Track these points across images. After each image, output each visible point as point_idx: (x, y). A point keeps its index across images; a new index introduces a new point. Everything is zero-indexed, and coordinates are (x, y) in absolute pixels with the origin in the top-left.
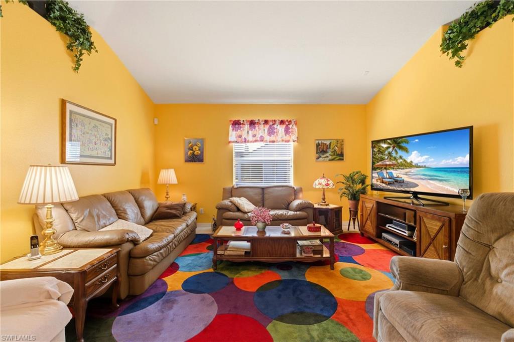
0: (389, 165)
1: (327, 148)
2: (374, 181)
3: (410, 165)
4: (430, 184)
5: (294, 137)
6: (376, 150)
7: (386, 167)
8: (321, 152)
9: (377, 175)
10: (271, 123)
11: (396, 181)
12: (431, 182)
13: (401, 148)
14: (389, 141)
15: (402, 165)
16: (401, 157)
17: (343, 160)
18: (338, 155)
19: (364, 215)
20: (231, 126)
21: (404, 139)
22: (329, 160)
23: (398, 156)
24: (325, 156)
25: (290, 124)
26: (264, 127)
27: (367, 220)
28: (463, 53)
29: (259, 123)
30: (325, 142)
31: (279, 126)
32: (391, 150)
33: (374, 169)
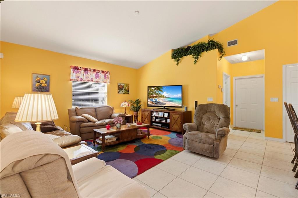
0: (155, 96)
1: (123, 88)
2: (149, 103)
3: (163, 97)
4: (170, 103)
5: (109, 81)
6: (149, 90)
7: (154, 97)
8: (120, 89)
9: (150, 100)
10: (97, 72)
11: (158, 103)
12: (170, 102)
13: (160, 90)
14: (155, 87)
15: (160, 96)
16: (160, 94)
17: (129, 93)
18: (127, 91)
19: (144, 117)
20: (72, 69)
21: (161, 87)
22: (124, 93)
23: (159, 93)
24: (122, 91)
25: (107, 74)
26: (93, 73)
27: (146, 119)
28: (179, 61)
29: (90, 70)
30: (122, 85)
31: (101, 73)
32: (156, 91)
33: (148, 98)
